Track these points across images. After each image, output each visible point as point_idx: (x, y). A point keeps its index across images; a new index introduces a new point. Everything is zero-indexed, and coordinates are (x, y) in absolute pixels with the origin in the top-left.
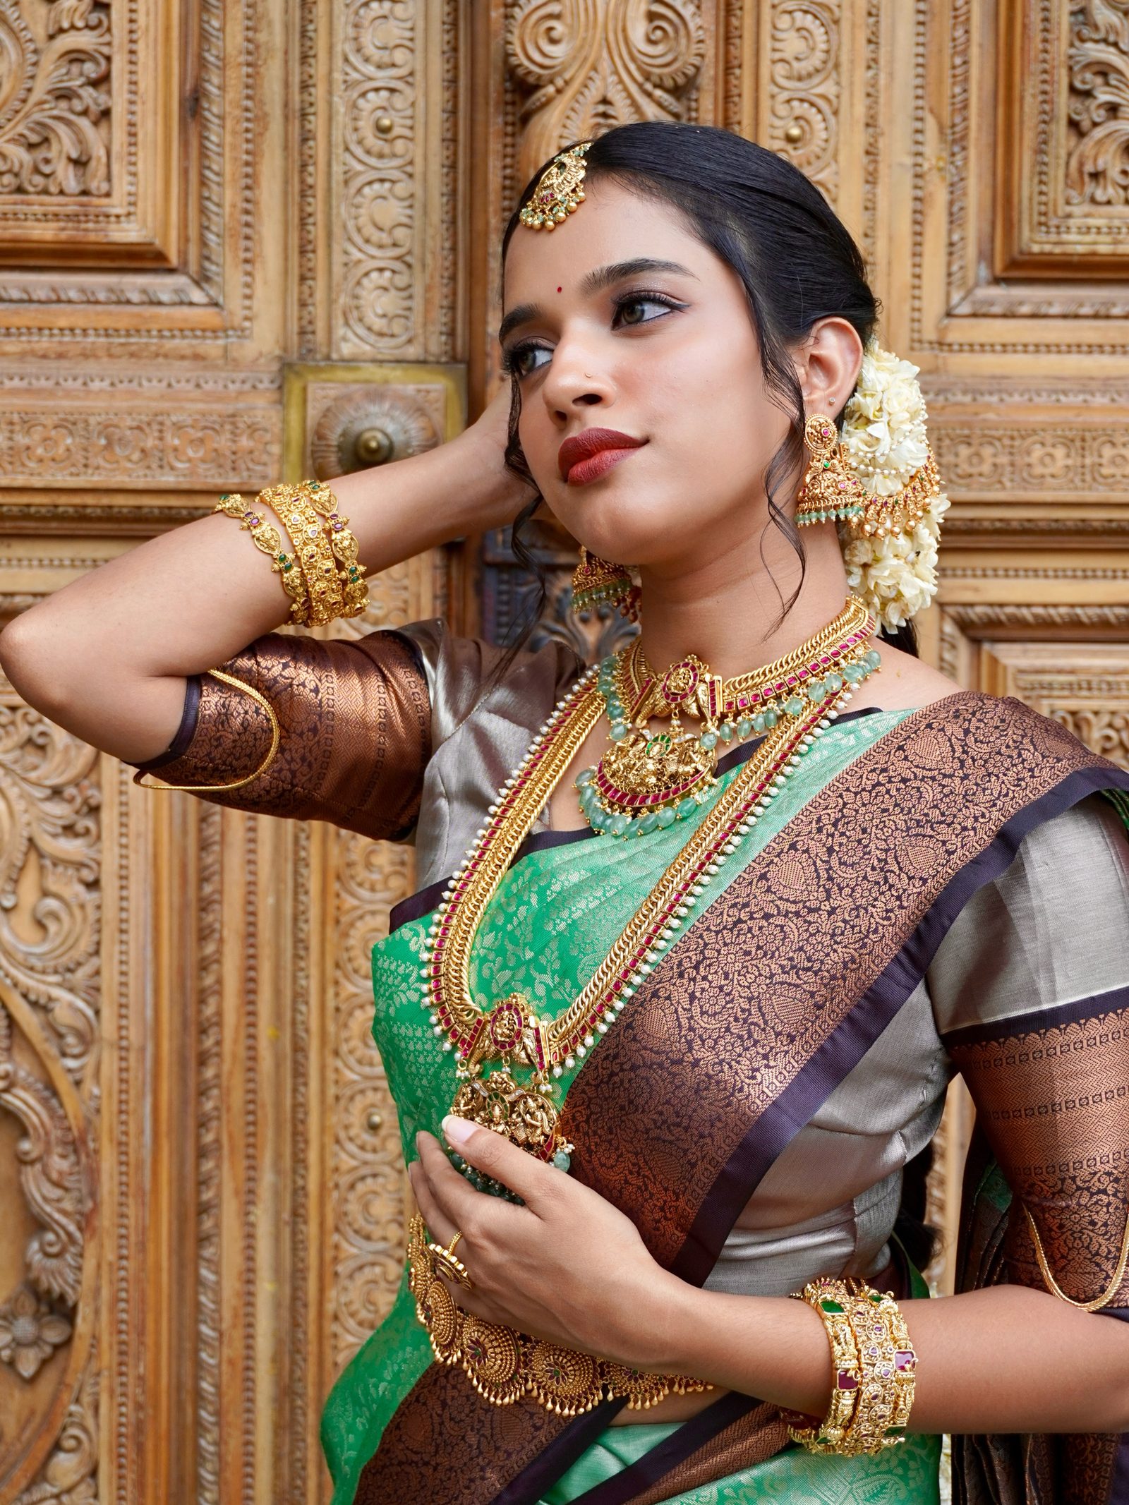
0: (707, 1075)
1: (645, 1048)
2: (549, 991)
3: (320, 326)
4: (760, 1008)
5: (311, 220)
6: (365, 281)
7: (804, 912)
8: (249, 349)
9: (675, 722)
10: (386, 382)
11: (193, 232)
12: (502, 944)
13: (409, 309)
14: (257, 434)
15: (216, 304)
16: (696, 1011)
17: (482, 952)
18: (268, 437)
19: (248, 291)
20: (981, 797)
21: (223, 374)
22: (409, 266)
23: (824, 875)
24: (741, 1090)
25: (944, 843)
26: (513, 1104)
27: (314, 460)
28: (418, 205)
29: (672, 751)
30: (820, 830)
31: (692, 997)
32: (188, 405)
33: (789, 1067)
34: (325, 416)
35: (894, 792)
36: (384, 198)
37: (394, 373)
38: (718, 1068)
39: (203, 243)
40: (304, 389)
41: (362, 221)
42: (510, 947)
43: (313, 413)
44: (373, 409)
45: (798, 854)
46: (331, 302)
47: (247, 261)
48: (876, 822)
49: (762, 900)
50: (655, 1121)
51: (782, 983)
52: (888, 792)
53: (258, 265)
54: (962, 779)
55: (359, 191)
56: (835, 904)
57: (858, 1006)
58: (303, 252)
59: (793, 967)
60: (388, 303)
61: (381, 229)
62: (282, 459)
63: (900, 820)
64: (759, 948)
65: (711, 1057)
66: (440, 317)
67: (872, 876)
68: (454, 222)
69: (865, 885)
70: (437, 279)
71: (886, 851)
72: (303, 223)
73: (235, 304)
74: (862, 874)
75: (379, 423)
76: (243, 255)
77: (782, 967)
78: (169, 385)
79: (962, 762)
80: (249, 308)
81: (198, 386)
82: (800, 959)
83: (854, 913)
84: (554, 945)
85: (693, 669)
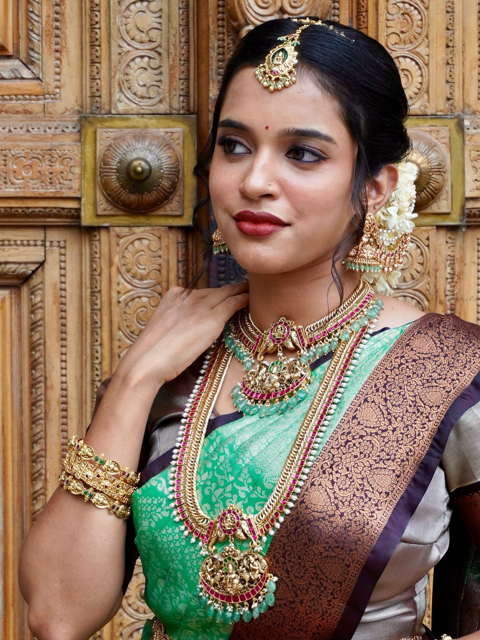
0: (349, 519)
1: (313, 511)
2: (248, 495)
3: (104, 92)
4: (369, 482)
5: (97, 26)
6: (132, 64)
7: (380, 432)
8: (59, 106)
9: (280, 354)
10: (146, 127)
11: (23, 32)
12: (214, 476)
13: (160, 81)
14: (65, 162)
15: (38, 78)
16: (336, 489)
17: (202, 483)
18: (72, 163)
19: (58, 70)
20: (456, 364)
21: (43, 123)
22: (160, 54)
23: (385, 412)
24: (368, 524)
25: (444, 388)
26: (240, 562)
27: (102, 178)
28: (165, 16)
29: (285, 368)
30: (377, 391)
31: (333, 482)
32: (21, 144)
33: (388, 509)
34: (108, 150)
35: (410, 367)
36: (144, 12)
37: (152, 122)
38: (354, 515)
39: (29, 40)
40: (95, 133)
41: (129, 27)
42: (219, 476)
43: (101, 148)
44: (139, 146)
45: (370, 403)
46: (111, 78)
47: (57, 51)
48: (405, 383)
49: (358, 430)
50: (324, 548)
51: (377, 468)
52: (407, 367)
53: (64, 53)
54: (445, 357)
55: (128, 7)
56: (395, 426)
57: (417, 473)
58: (92, 46)
59: (380, 460)
60: (147, 77)
61: (142, 32)
62: (81, 177)
63: (418, 380)
64: (361, 453)
65: (349, 510)
66: (179, 85)
67: (411, 410)
68: (187, 25)
69: (408, 414)
70: (177, 61)
71: (415, 396)
72: (92, 28)
73: (50, 78)
74: (405, 409)
75: (142, 154)
76: (55, 47)
77: (375, 461)
78: (10, 131)
79: (442, 349)
80: (59, 81)
81: (28, 131)
82: (383, 455)
83: (406, 429)
84: (246, 471)
85: (286, 324)
